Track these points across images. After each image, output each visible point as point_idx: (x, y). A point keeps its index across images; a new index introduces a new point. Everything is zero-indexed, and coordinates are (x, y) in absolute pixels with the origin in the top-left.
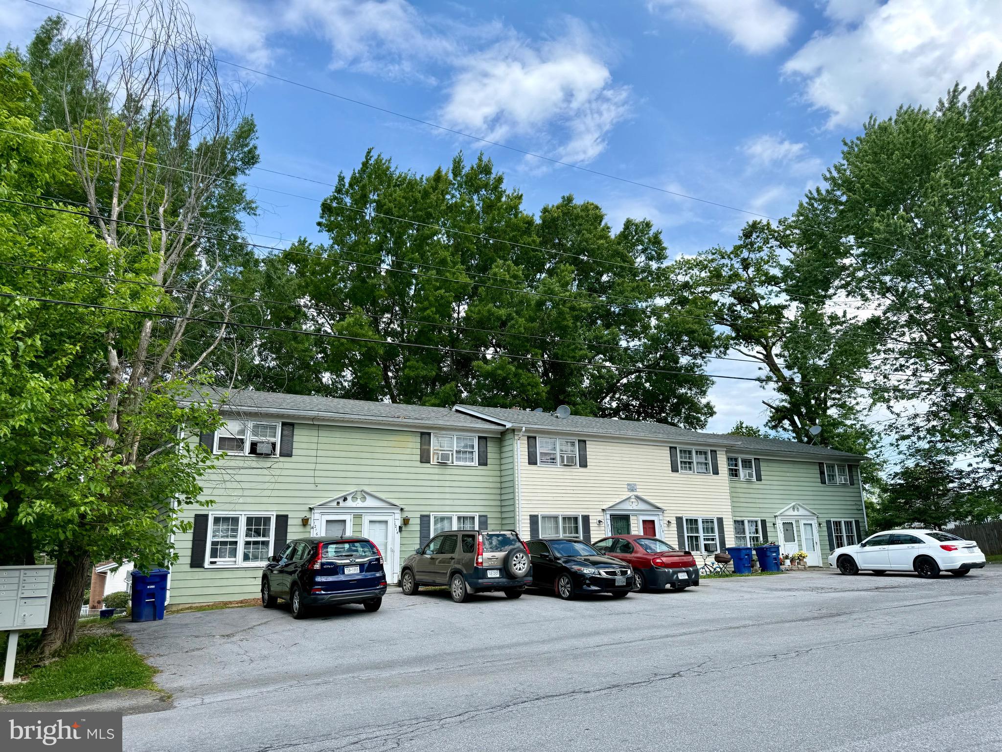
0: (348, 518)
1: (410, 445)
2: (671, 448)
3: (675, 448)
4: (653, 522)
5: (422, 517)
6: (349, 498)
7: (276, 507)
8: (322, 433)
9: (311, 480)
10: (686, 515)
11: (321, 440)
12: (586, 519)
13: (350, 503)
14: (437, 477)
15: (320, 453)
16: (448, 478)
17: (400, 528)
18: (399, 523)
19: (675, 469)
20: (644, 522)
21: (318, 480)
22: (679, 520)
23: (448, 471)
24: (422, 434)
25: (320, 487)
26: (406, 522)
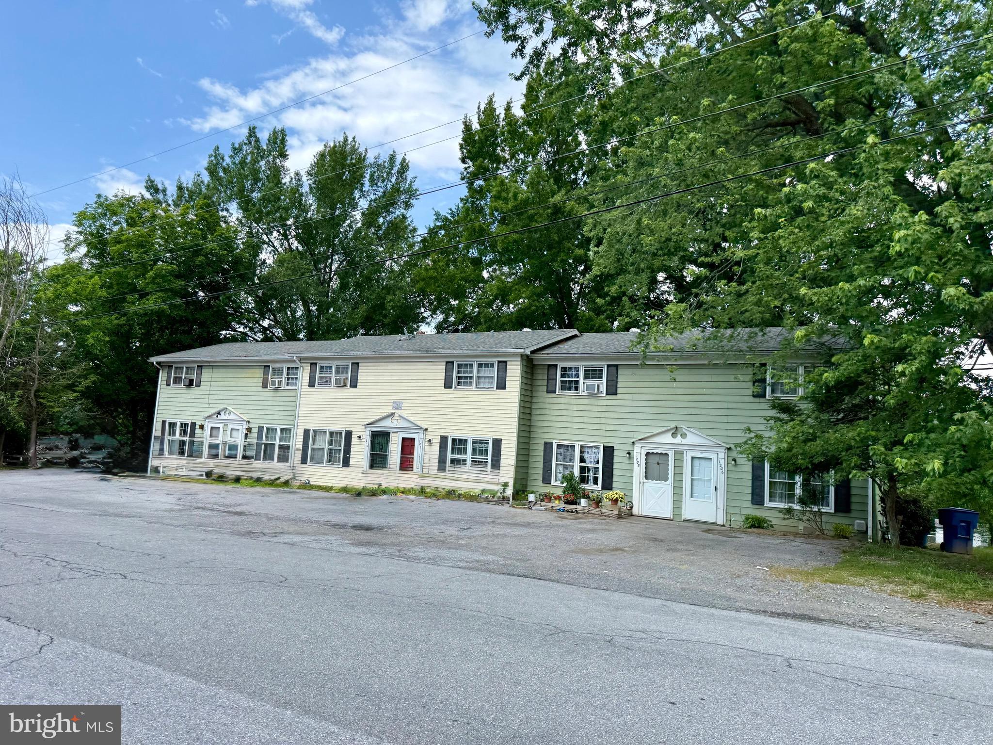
0: (221, 426)
1: (258, 375)
2: (447, 362)
3: (453, 362)
4: (413, 440)
5: (259, 427)
6: (222, 413)
7: (191, 418)
8: (215, 371)
9: (206, 401)
10: (453, 434)
11: (214, 375)
12: (349, 434)
13: (222, 416)
14: (271, 399)
15: (213, 384)
16: (278, 399)
17: (246, 434)
18: (245, 431)
19: (448, 385)
20: (404, 439)
21: (210, 401)
22: (444, 440)
23: (279, 394)
24: (265, 366)
25: (211, 406)
26: (249, 430)
